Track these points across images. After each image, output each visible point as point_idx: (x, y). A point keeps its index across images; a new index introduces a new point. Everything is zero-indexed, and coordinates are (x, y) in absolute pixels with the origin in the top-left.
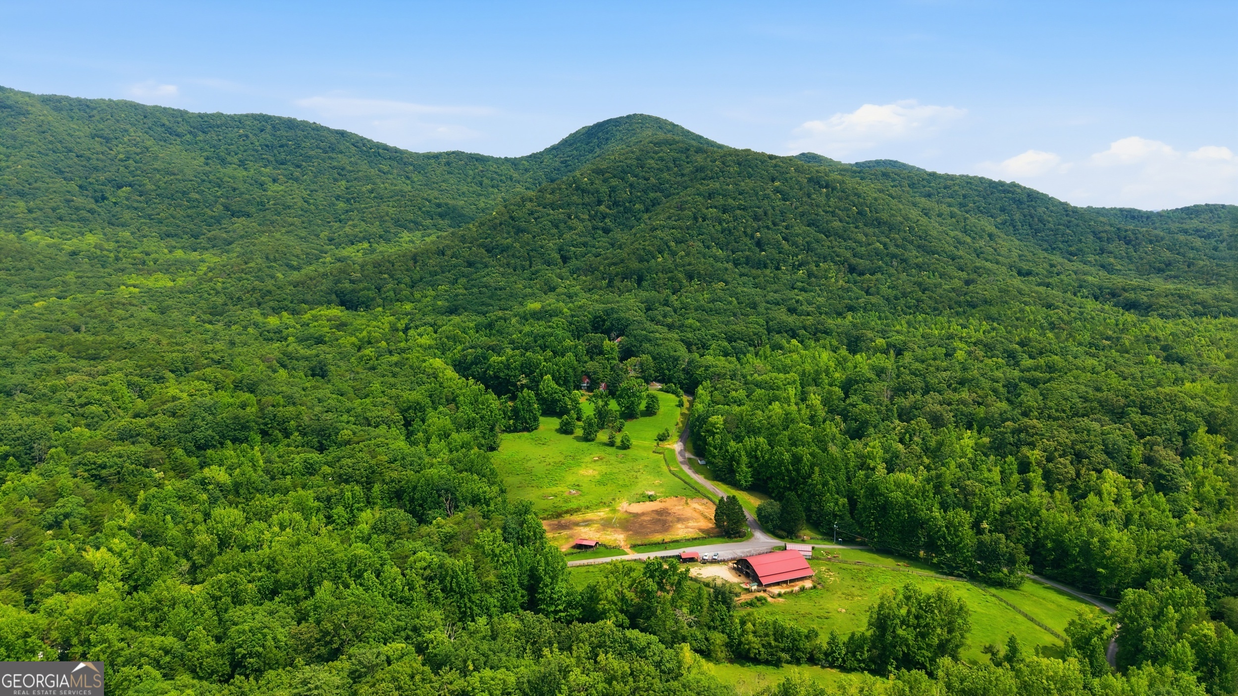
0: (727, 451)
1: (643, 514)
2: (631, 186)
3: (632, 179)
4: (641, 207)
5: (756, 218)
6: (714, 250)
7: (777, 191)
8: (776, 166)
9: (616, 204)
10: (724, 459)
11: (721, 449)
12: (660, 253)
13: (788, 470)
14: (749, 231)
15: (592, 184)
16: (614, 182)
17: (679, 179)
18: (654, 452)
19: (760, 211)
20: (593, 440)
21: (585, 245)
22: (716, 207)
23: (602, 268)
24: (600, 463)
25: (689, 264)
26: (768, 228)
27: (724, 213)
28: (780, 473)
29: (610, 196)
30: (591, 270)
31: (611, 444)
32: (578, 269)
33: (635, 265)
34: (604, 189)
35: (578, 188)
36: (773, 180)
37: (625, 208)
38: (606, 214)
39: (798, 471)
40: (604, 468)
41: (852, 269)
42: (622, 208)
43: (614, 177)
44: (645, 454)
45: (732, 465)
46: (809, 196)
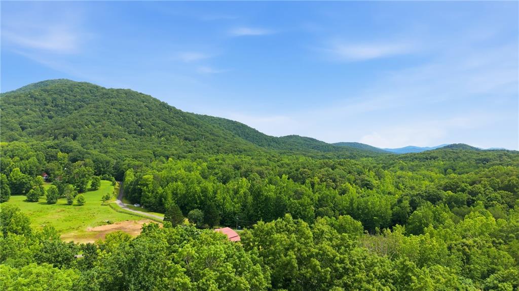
0: (157, 193)
1: (106, 231)
2: (65, 99)
3: (65, 96)
4: (73, 108)
5: (137, 115)
6: (117, 126)
7: (146, 106)
8: (143, 97)
9: (56, 106)
10: (156, 198)
11: (153, 192)
12: (86, 126)
13: (199, 197)
14: (135, 119)
15: (41, 95)
16: (55, 96)
17: (93, 97)
18: (102, 205)
19: (139, 113)
20: (54, 203)
21: (37, 122)
22: (116, 109)
23: (49, 131)
24: (63, 212)
25: (105, 130)
26: (144, 119)
27: (121, 112)
28: (195, 199)
29: (52, 102)
30: (42, 132)
31: (70, 203)
32: (33, 132)
33: (71, 129)
34: (49, 99)
35: (32, 97)
36: (143, 102)
37: (62, 108)
38: (51, 109)
39: (205, 196)
40: (67, 214)
41: (186, 139)
42: (60, 108)
43: (55, 94)
44: (96, 207)
45: (161, 201)
46: (161, 110)
